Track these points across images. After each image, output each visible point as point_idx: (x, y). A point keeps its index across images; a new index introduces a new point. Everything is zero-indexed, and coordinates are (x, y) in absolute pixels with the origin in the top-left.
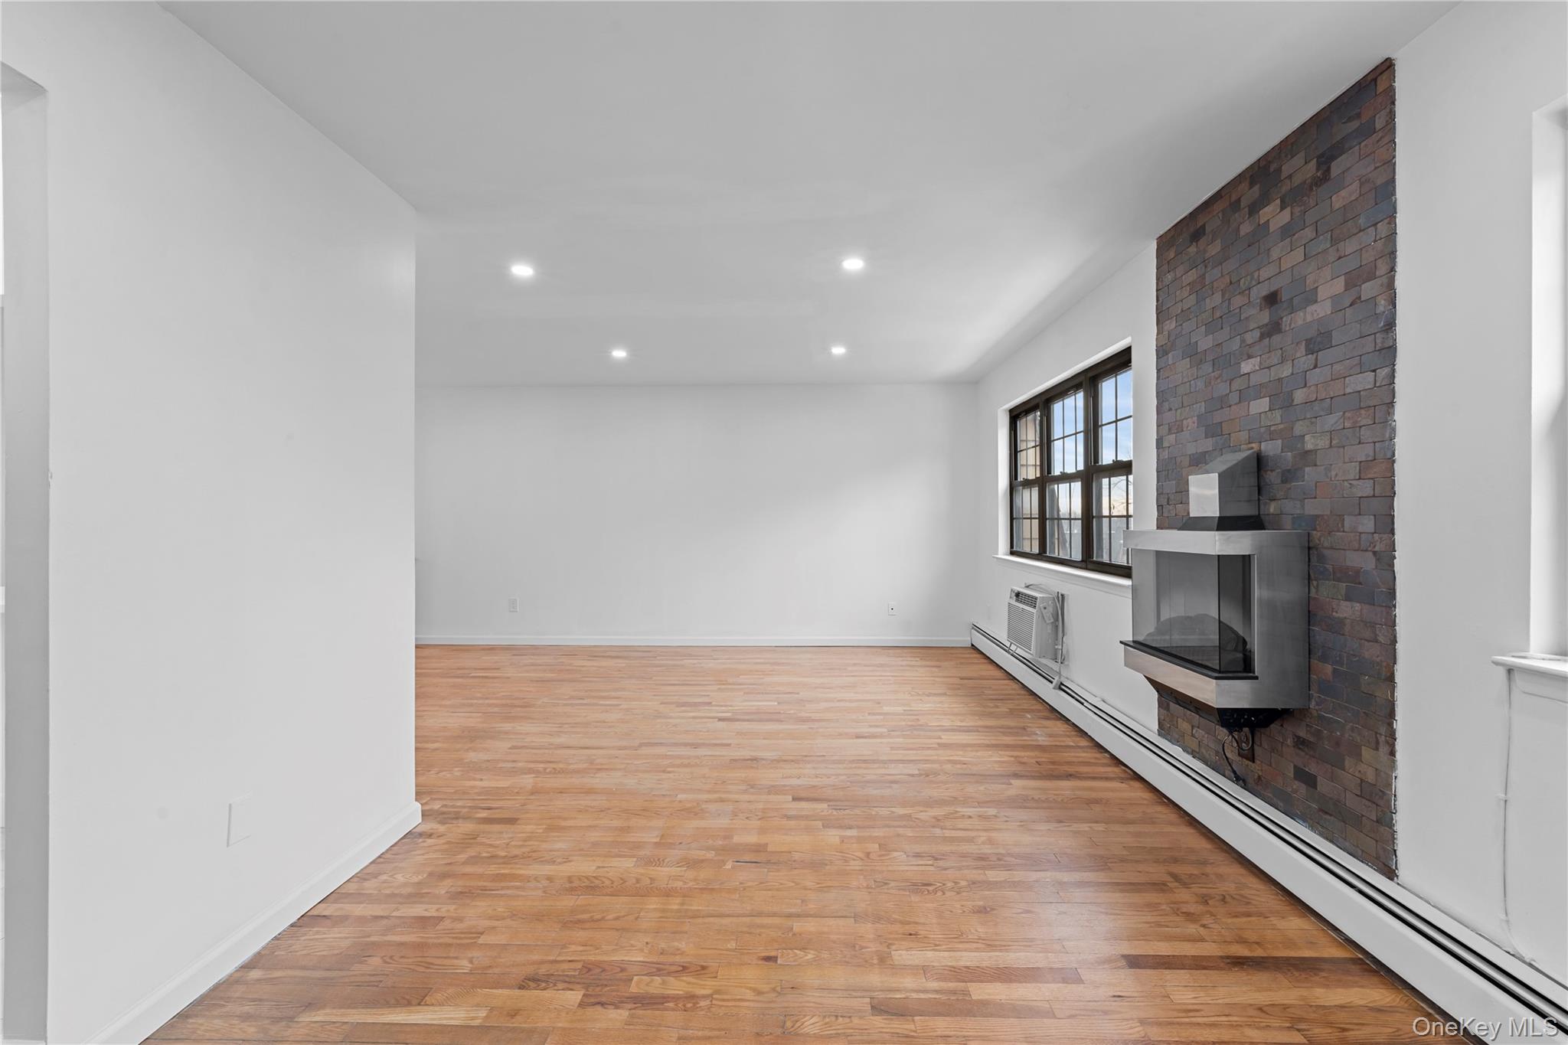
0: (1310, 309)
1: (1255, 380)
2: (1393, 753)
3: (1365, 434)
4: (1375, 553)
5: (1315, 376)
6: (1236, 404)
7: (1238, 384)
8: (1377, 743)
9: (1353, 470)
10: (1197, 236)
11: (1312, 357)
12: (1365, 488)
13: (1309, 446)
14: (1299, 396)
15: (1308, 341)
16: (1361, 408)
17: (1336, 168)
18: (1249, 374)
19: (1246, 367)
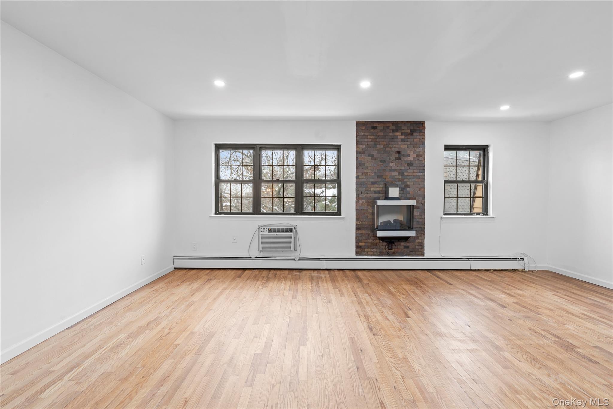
0: (408, 158)
1: (393, 168)
2: (424, 236)
3: (420, 183)
4: (422, 203)
5: (409, 171)
6: (388, 172)
7: (388, 168)
8: (422, 235)
9: (418, 190)
10: (374, 128)
11: (409, 167)
12: (420, 192)
13: (408, 184)
14: (406, 174)
15: (408, 164)
16: (420, 179)
17: (415, 134)
18: (392, 166)
19: (391, 164)
